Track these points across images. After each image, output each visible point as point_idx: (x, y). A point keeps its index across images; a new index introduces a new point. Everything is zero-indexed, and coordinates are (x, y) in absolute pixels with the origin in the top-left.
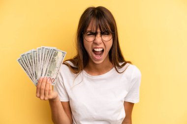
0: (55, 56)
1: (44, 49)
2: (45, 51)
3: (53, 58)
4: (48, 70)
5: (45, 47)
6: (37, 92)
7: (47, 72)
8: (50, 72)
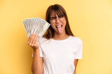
0: (44, 25)
1: (39, 19)
2: (39, 20)
3: (42, 26)
4: (38, 30)
5: (40, 18)
6: (28, 41)
7: (37, 32)
8: (39, 32)
